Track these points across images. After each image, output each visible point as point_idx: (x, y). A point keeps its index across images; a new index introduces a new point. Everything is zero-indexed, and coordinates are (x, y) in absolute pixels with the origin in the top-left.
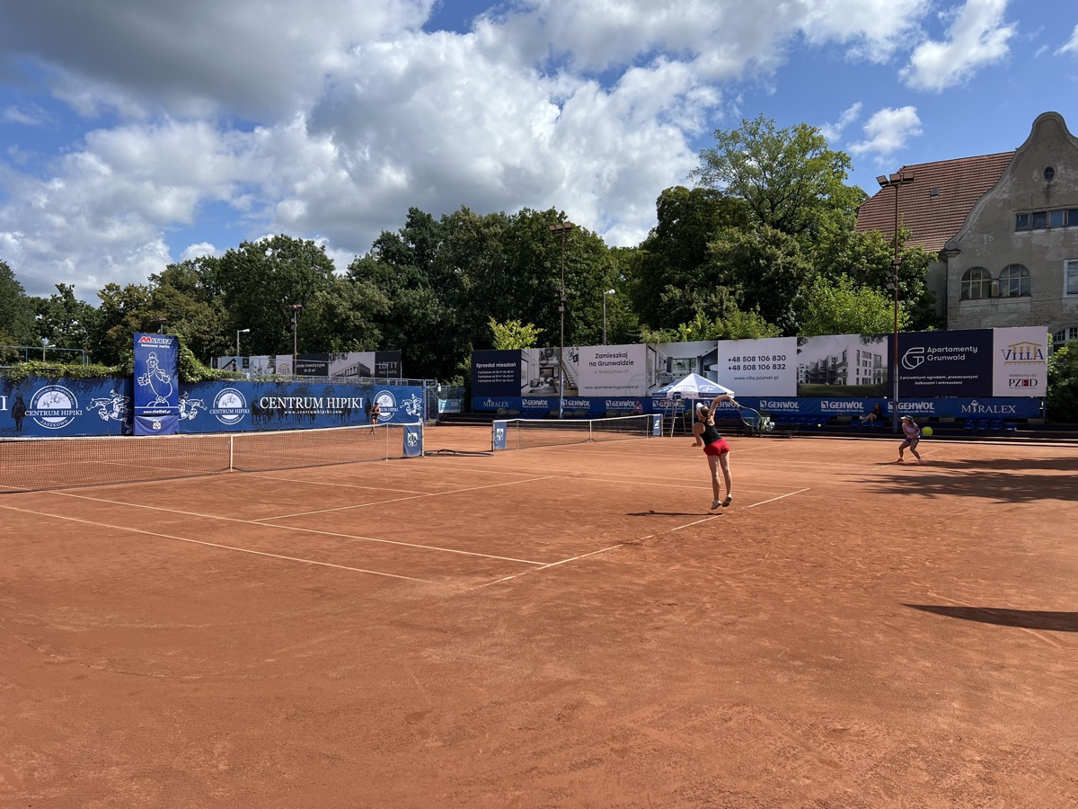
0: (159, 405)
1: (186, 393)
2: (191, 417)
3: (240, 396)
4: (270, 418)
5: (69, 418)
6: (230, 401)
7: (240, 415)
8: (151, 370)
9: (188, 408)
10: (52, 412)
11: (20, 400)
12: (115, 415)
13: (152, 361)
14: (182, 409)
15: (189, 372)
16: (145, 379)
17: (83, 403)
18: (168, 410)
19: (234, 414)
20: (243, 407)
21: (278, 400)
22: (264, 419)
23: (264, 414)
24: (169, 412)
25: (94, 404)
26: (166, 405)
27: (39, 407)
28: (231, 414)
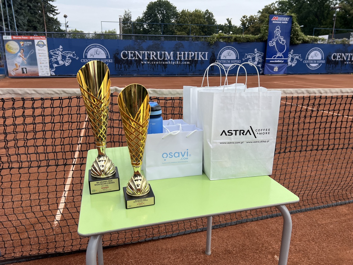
0: (278, 57)
1: (292, 51)
2: (293, 65)
3: (321, 53)
4: (336, 66)
6: (315, 55)
7: (320, 64)
8: (276, 37)
9: (292, 59)
10: (227, 61)
11: (213, 54)
12: (256, 63)
13: (277, 31)
14: (289, 60)
15: (296, 38)
16: (272, 42)
18: (282, 60)
19: (316, 63)
20: (322, 58)
21: (342, 55)
22: (333, 67)
23: (333, 64)
24: (283, 61)
25: (246, 57)
26: (281, 57)
27: (221, 58)
28: (315, 63)
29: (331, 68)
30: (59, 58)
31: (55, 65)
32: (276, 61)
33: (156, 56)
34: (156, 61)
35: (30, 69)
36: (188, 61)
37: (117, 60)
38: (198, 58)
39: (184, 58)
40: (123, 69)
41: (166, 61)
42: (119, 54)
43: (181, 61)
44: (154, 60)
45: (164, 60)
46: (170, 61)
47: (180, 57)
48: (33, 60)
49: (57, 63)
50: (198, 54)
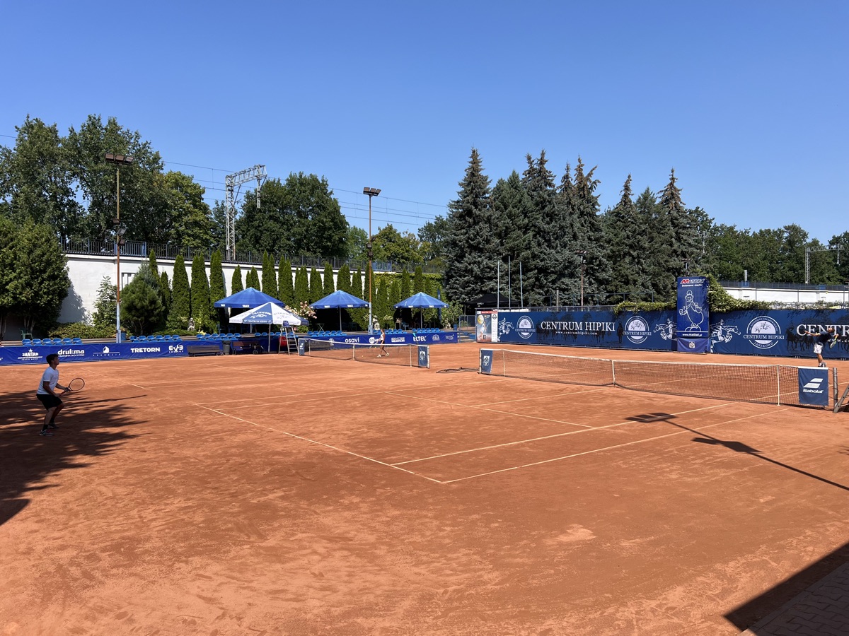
0: (694, 329)
1: (722, 321)
2: (727, 341)
3: (774, 324)
5: (644, 337)
6: (764, 328)
7: (774, 341)
9: (724, 333)
10: (636, 333)
11: (620, 324)
12: (670, 336)
13: (689, 297)
14: (719, 334)
16: (684, 311)
17: (651, 326)
18: (700, 333)
19: (768, 339)
20: (777, 333)
21: (818, 327)
22: (801, 346)
23: (801, 341)
24: (701, 335)
25: (658, 329)
26: (698, 329)
27: (629, 329)
28: (765, 339)
29: (798, 349)
30: (503, 328)
31: (501, 334)
32: (690, 335)
33: (568, 326)
34: (568, 331)
35: (487, 335)
36: (596, 331)
37: (539, 330)
38: (605, 329)
39: (592, 328)
40: (542, 338)
41: (576, 331)
42: (540, 324)
43: (589, 331)
44: (566, 330)
45: (574, 331)
46: (580, 331)
47: (588, 328)
48: (489, 330)
49: (502, 331)
50: (605, 324)
